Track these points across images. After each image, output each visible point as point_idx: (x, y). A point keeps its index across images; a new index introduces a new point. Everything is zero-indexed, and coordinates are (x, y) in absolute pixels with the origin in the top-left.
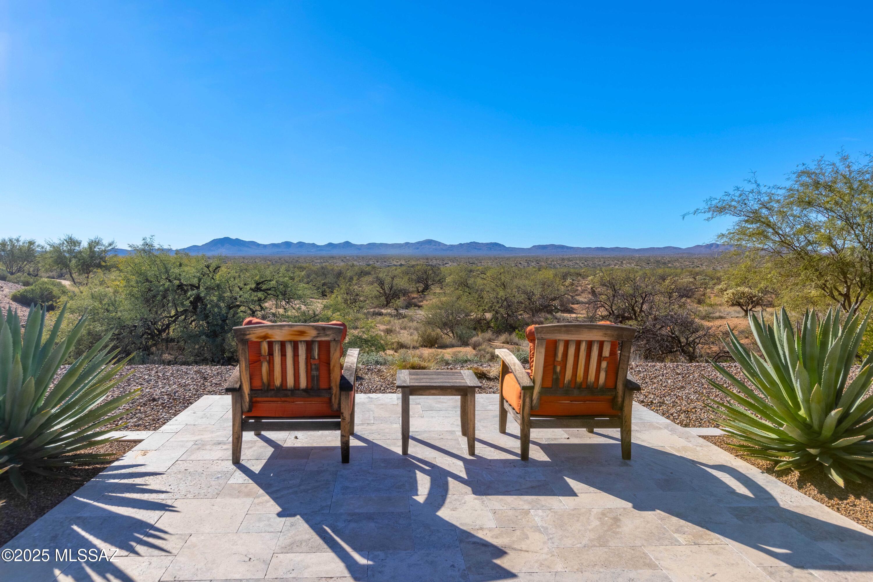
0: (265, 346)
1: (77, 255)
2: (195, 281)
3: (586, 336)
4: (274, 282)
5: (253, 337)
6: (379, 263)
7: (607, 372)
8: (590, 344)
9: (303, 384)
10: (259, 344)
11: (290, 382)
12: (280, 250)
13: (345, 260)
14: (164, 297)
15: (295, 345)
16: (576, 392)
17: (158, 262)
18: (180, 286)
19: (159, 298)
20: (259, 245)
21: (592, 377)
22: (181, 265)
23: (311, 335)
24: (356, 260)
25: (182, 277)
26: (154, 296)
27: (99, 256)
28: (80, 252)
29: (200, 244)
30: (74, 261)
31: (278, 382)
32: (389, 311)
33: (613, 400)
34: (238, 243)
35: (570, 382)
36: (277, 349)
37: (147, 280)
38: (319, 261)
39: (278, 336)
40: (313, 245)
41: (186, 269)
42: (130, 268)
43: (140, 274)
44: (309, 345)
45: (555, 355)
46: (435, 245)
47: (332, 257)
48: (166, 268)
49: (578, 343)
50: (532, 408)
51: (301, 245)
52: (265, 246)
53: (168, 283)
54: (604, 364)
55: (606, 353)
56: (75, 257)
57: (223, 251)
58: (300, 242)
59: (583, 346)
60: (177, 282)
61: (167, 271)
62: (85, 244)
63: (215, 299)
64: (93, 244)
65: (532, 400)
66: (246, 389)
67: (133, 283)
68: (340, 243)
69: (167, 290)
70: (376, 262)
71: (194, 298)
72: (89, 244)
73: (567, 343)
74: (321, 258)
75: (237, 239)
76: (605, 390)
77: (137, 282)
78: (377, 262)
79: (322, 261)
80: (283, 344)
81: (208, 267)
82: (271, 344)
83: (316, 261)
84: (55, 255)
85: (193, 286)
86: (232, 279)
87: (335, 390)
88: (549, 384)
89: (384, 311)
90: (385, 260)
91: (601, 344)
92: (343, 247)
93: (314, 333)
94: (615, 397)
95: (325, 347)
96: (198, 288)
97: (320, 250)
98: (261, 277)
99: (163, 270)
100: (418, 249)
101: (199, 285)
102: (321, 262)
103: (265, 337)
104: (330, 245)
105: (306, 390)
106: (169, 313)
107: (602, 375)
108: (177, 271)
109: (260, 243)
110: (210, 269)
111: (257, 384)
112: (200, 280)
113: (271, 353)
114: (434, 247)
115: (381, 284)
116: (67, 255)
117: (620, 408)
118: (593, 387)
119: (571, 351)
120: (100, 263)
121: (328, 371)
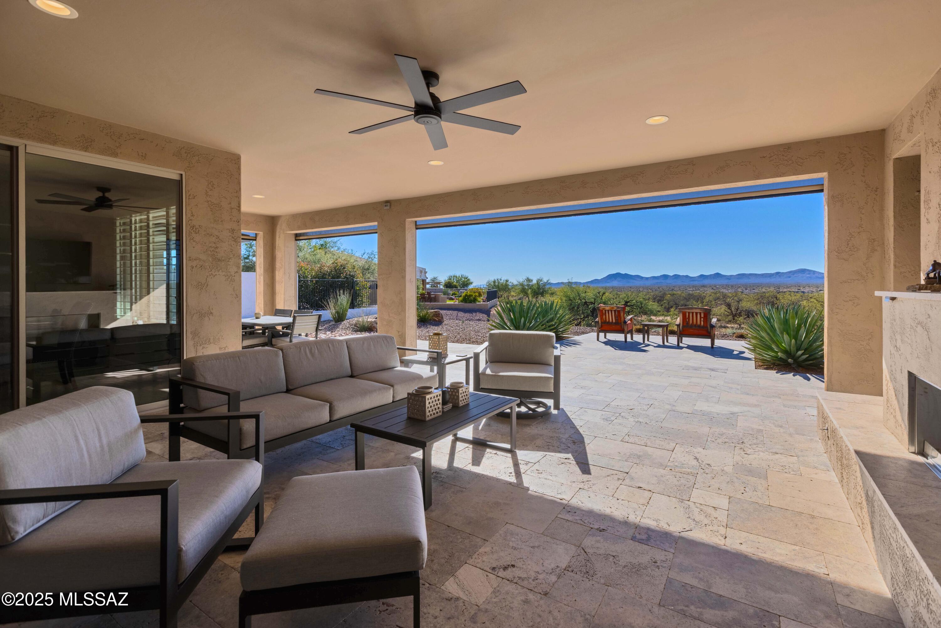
0: (604, 311)
1: (531, 287)
2: (593, 300)
3: (694, 311)
4: (634, 301)
5: (601, 309)
6: (747, 291)
7: (704, 322)
8: (696, 313)
9: (614, 321)
10: (602, 310)
11: (611, 321)
12: (659, 281)
13: (715, 288)
14: (578, 308)
15: (611, 311)
16: (694, 327)
17: (575, 291)
18: (586, 303)
19: (576, 308)
20: (642, 278)
21: (699, 323)
22: (585, 292)
24: (725, 288)
25: (586, 298)
26: (573, 308)
27: (542, 287)
28: (532, 286)
29: (599, 278)
30: (530, 291)
31: (608, 321)
32: (733, 325)
33: (707, 331)
34: (626, 276)
35: (692, 324)
36: (607, 312)
37: (570, 300)
38: (692, 289)
39: (607, 308)
40: (687, 276)
41: (588, 294)
42: (562, 294)
43: (566, 296)
44: (615, 311)
45: (686, 316)
46: (809, 274)
47: (704, 286)
48: (578, 294)
49: (693, 313)
50: (680, 331)
51: (676, 277)
52: (647, 278)
53: (580, 301)
54: (702, 319)
55: (702, 316)
56: (530, 288)
57: (615, 283)
58: (675, 275)
59: (694, 314)
60: (583, 301)
61: (579, 295)
62: (535, 282)
64: (539, 281)
65: (680, 329)
66: (600, 323)
67: (564, 301)
68: (711, 275)
69: (579, 305)
70: (744, 290)
71: (592, 309)
72: (537, 281)
73: (689, 313)
74: (693, 286)
75: (626, 274)
76: (704, 327)
77: (566, 300)
78: (746, 289)
80: (608, 311)
82: (605, 310)
83: (689, 289)
84: (520, 287)
85: (592, 303)
87: (622, 323)
88: (685, 325)
89: (729, 326)
90: (754, 288)
91: (700, 313)
92: (714, 278)
93: (616, 308)
94: (708, 329)
95: (619, 312)
96: (594, 304)
97: (693, 281)
99: (577, 295)
100: (790, 277)
101: (595, 302)
102: (694, 290)
103: (604, 309)
104: (702, 276)
105: (615, 323)
106: (580, 316)
107: (702, 323)
108: (584, 295)
109: (643, 276)
111: (602, 321)
112: (595, 300)
113: (605, 313)
114: (808, 275)
116: (526, 287)
117: (710, 333)
118: (700, 326)
119: (691, 315)
120: (543, 291)
121: (621, 318)
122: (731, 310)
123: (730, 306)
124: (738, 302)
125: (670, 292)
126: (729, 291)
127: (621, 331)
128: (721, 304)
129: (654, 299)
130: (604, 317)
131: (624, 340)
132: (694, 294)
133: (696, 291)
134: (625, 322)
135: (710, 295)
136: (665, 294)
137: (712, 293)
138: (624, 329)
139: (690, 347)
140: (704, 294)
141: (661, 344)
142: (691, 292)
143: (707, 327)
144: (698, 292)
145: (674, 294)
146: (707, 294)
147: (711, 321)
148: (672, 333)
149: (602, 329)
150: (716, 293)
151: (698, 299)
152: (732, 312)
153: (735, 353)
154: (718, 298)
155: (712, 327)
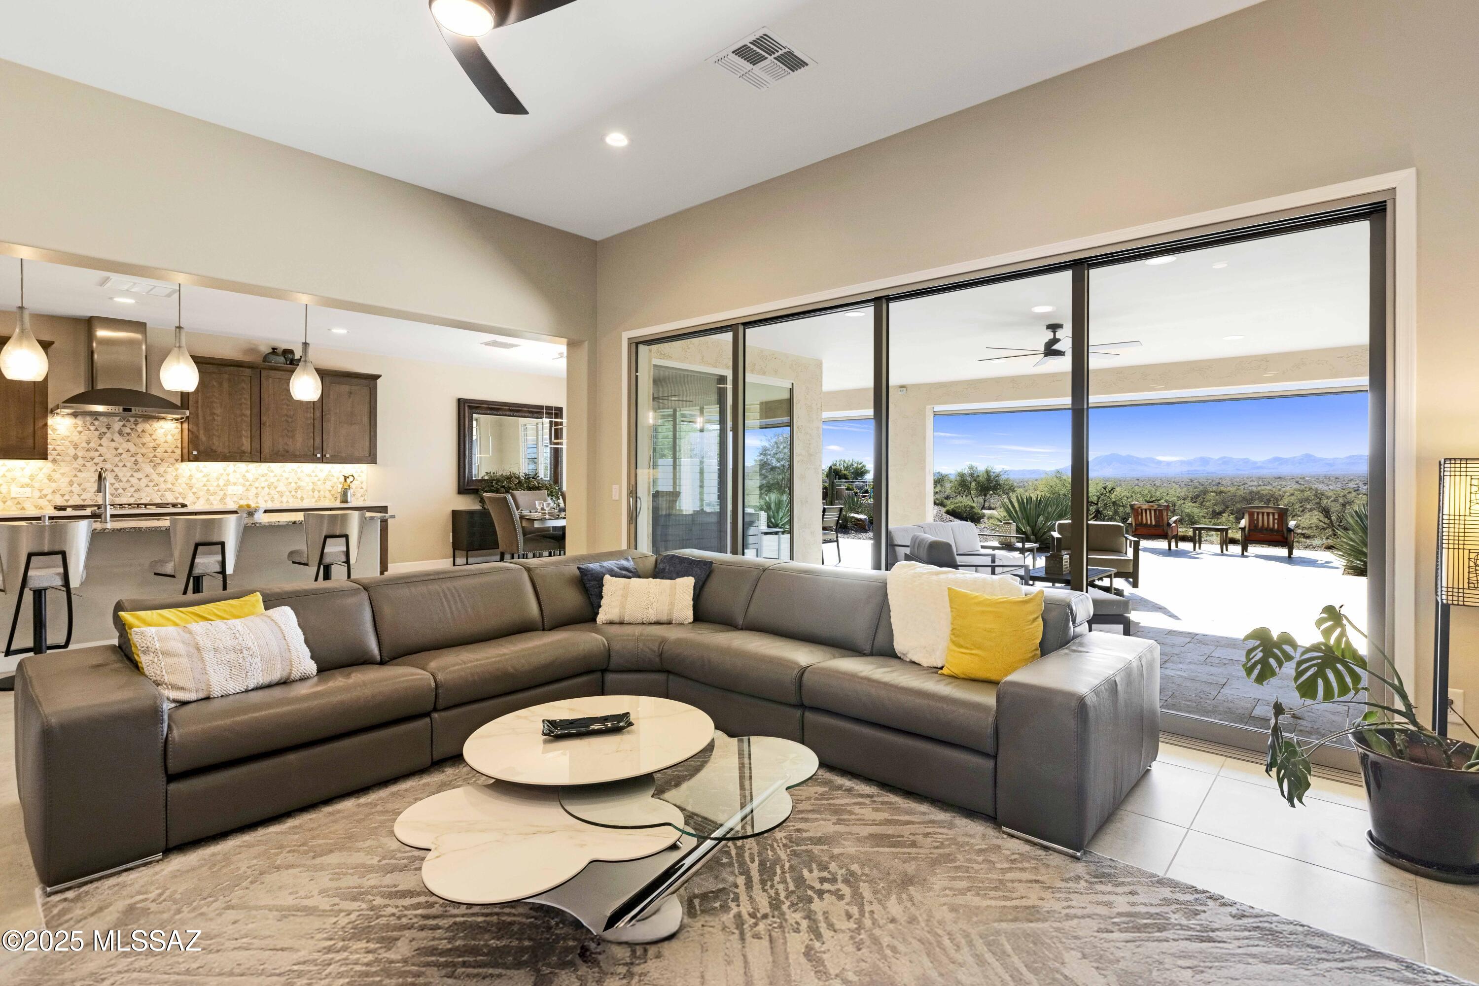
3: (1266, 510)
5: (1136, 507)
7: (1278, 524)
8: (1268, 514)
9: (1154, 523)
10: (1138, 510)
11: (1149, 522)
12: (1192, 468)
13: (1301, 481)
15: (1150, 511)
16: (1265, 531)
21: (1271, 526)
23: (1156, 507)
24: (1323, 482)
27: (994, 478)
30: (973, 484)
31: (1145, 522)
33: (1283, 536)
35: (1262, 527)
36: (1144, 511)
38: (1255, 483)
39: (1144, 507)
44: (1155, 510)
45: (1254, 517)
49: (1263, 513)
50: (1245, 538)
54: (1276, 521)
55: (1276, 517)
56: (975, 480)
59: (1265, 514)
63: (1111, 513)
65: (1245, 535)
66: (1134, 524)
73: (1258, 513)
74: (1259, 478)
76: (1278, 531)
79: (1260, 483)
80: (1146, 510)
81: (1105, 488)
82: (1142, 510)
86: (1125, 498)
87: (1165, 526)
88: (1252, 528)
91: (1273, 514)
94: (1284, 534)
95: (1161, 511)
97: (1258, 468)
98: (1151, 497)
101: (1098, 502)
103: (1140, 507)
104: (1276, 459)
105: (1155, 525)
107: (1276, 526)
110: (1107, 490)
111: (1137, 523)
113: (1142, 513)
115: (1326, 512)
116: (969, 479)
117: (1287, 539)
118: (1272, 530)
119: (1260, 516)
120: (995, 485)
121: (1163, 520)
122: (1330, 519)
123: (1328, 512)
124: (1344, 505)
125: (1214, 488)
126: (1331, 487)
127: (1163, 536)
128: (1311, 510)
129: (1194, 499)
130: (1140, 517)
131: (1167, 548)
132: (1262, 492)
133: (1263, 487)
134: (1169, 525)
135: (1292, 494)
136: (1205, 492)
137: (1295, 490)
138: (1167, 533)
139: (1257, 556)
140: (1281, 493)
141: (1219, 552)
142: (1254, 489)
143: (1283, 531)
144: (1269, 487)
145: (1221, 492)
146: (1285, 492)
147: (1288, 525)
148: (1234, 541)
149: (1137, 533)
150: (1302, 491)
151: (1269, 501)
152: (1331, 522)
153: (1319, 562)
154: (1307, 500)
155: (1290, 530)
